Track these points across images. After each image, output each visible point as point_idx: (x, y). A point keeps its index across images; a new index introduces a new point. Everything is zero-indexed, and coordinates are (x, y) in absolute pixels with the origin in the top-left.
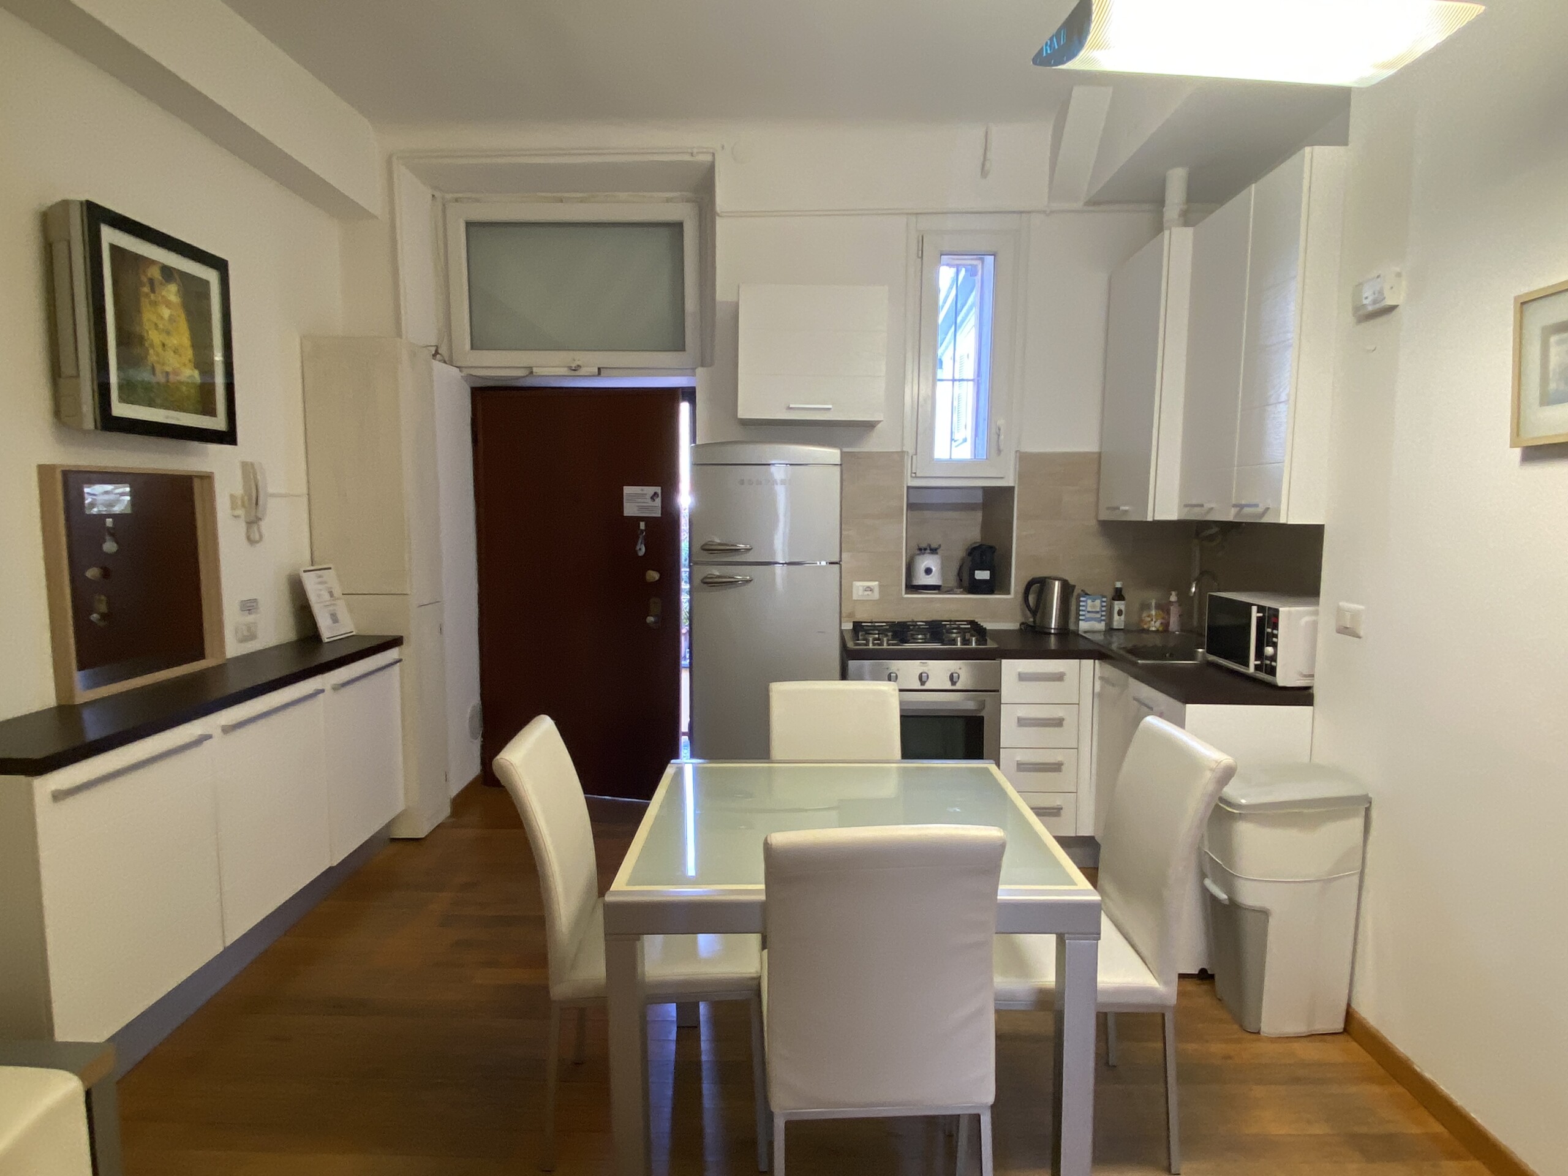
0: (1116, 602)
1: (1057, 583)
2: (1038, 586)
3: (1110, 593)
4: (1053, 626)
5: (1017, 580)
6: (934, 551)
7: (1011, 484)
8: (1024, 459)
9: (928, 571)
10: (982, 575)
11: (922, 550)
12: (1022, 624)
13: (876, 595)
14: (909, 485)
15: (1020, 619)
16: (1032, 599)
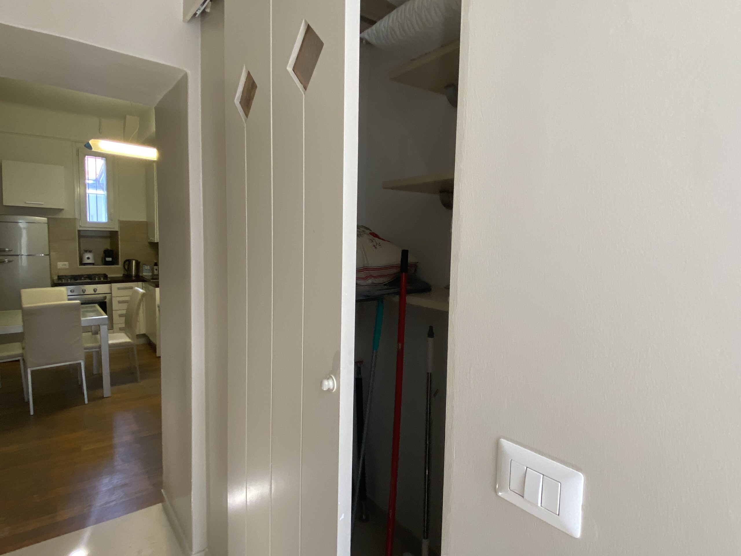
0: (155, 267)
1: (134, 261)
2: (128, 262)
3: (153, 264)
4: (133, 274)
5: (121, 260)
6: (90, 252)
7: (117, 230)
8: (121, 222)
9: (88, 258)
10: (109, 259)
11: (86, 251)
12: (124, 274)
13: (67, 267)
14: (78, 229)
15: (123, 273)
16: (126, 267)
